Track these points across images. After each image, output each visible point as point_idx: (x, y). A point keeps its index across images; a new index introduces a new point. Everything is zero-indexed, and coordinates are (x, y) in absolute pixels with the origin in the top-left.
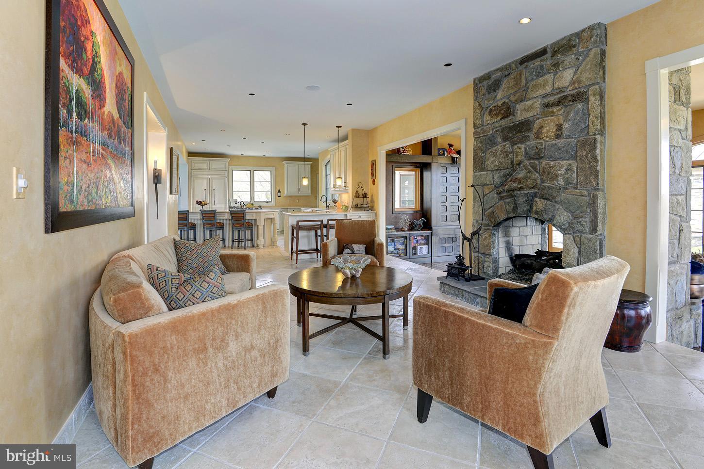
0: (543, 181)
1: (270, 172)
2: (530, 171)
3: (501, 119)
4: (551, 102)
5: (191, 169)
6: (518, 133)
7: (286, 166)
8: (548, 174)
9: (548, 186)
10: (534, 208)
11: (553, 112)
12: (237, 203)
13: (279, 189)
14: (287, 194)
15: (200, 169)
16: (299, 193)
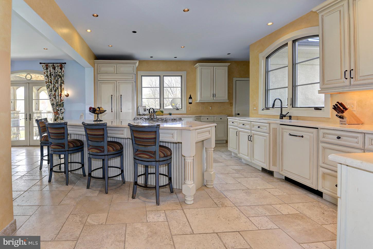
1: (180, 77)
5: (96, 74)
7: (198, 70)
12: (146, 111)
13: (190, 95)
14: (200, 100)
15: (107, 73)
16: (214, 99)
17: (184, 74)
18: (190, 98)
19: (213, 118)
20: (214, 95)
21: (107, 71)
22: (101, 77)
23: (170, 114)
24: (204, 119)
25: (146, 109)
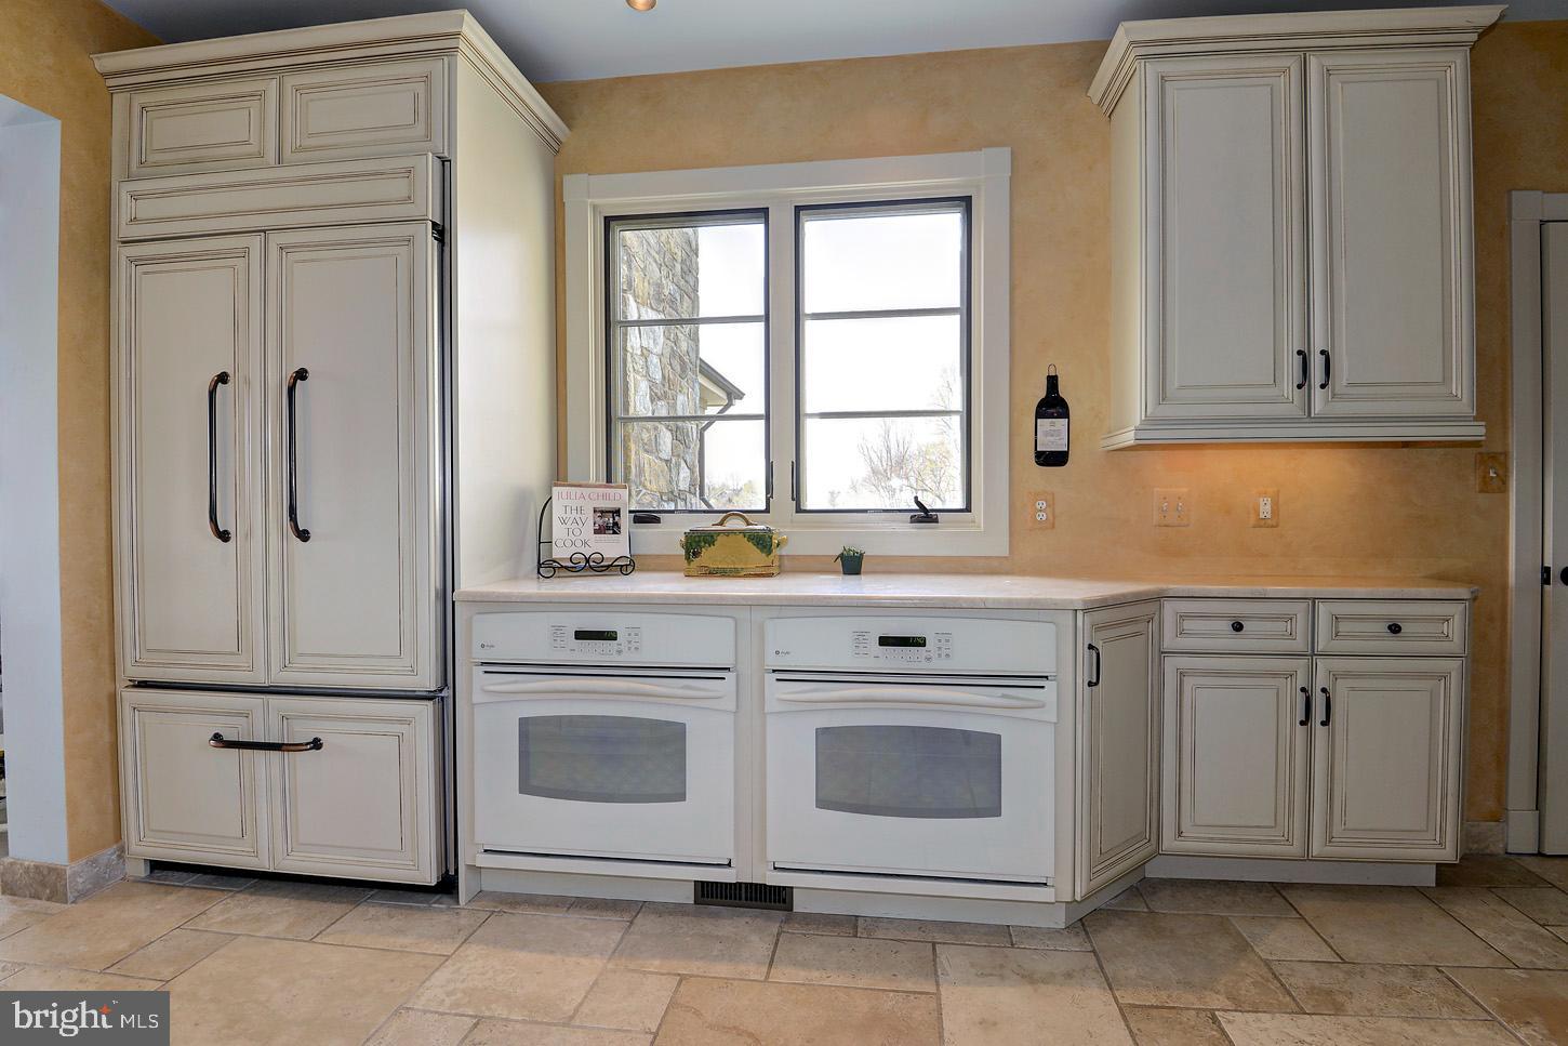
12: (615, 528)
13: (1052, 382)
14: (1151, 422)
15: (194, 162)
16: (1318, 406)
17: (986, 171)
18: (1053, 405)
19: (1301, 625)
20: (1317, 363)
21: (203, 153)
22: (146, 208)
23: (852, 564)
24: (1188, 625)
25: (617, 512)
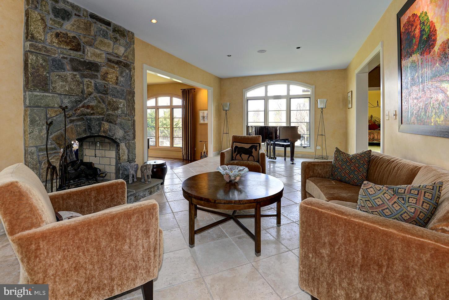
0: (108, 110)
2: (99, 102)
3: (70, 49)
4: (113, 60)
6: (88, 69)
8: (112, 106)
9: (111, 114)
10: (102, 128)
11: (114, 67)
